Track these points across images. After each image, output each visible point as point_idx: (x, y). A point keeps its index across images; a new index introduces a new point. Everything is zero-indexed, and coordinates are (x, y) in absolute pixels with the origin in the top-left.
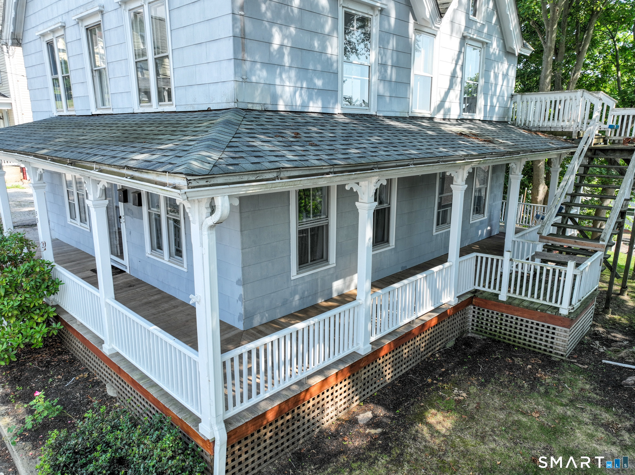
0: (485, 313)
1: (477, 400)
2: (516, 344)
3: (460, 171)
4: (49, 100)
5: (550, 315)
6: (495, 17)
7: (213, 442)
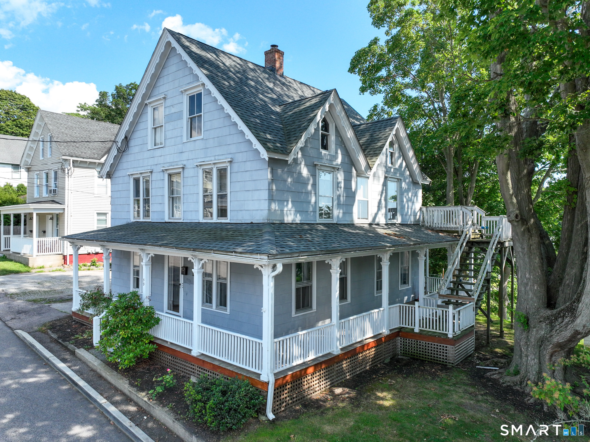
0: (408, 341)
1: (401, 384)
2: (427, 360)
3: (385, 255)
4: (129, 212)
5: (443, 339)
6: (404, 164)
7: (268, 383)
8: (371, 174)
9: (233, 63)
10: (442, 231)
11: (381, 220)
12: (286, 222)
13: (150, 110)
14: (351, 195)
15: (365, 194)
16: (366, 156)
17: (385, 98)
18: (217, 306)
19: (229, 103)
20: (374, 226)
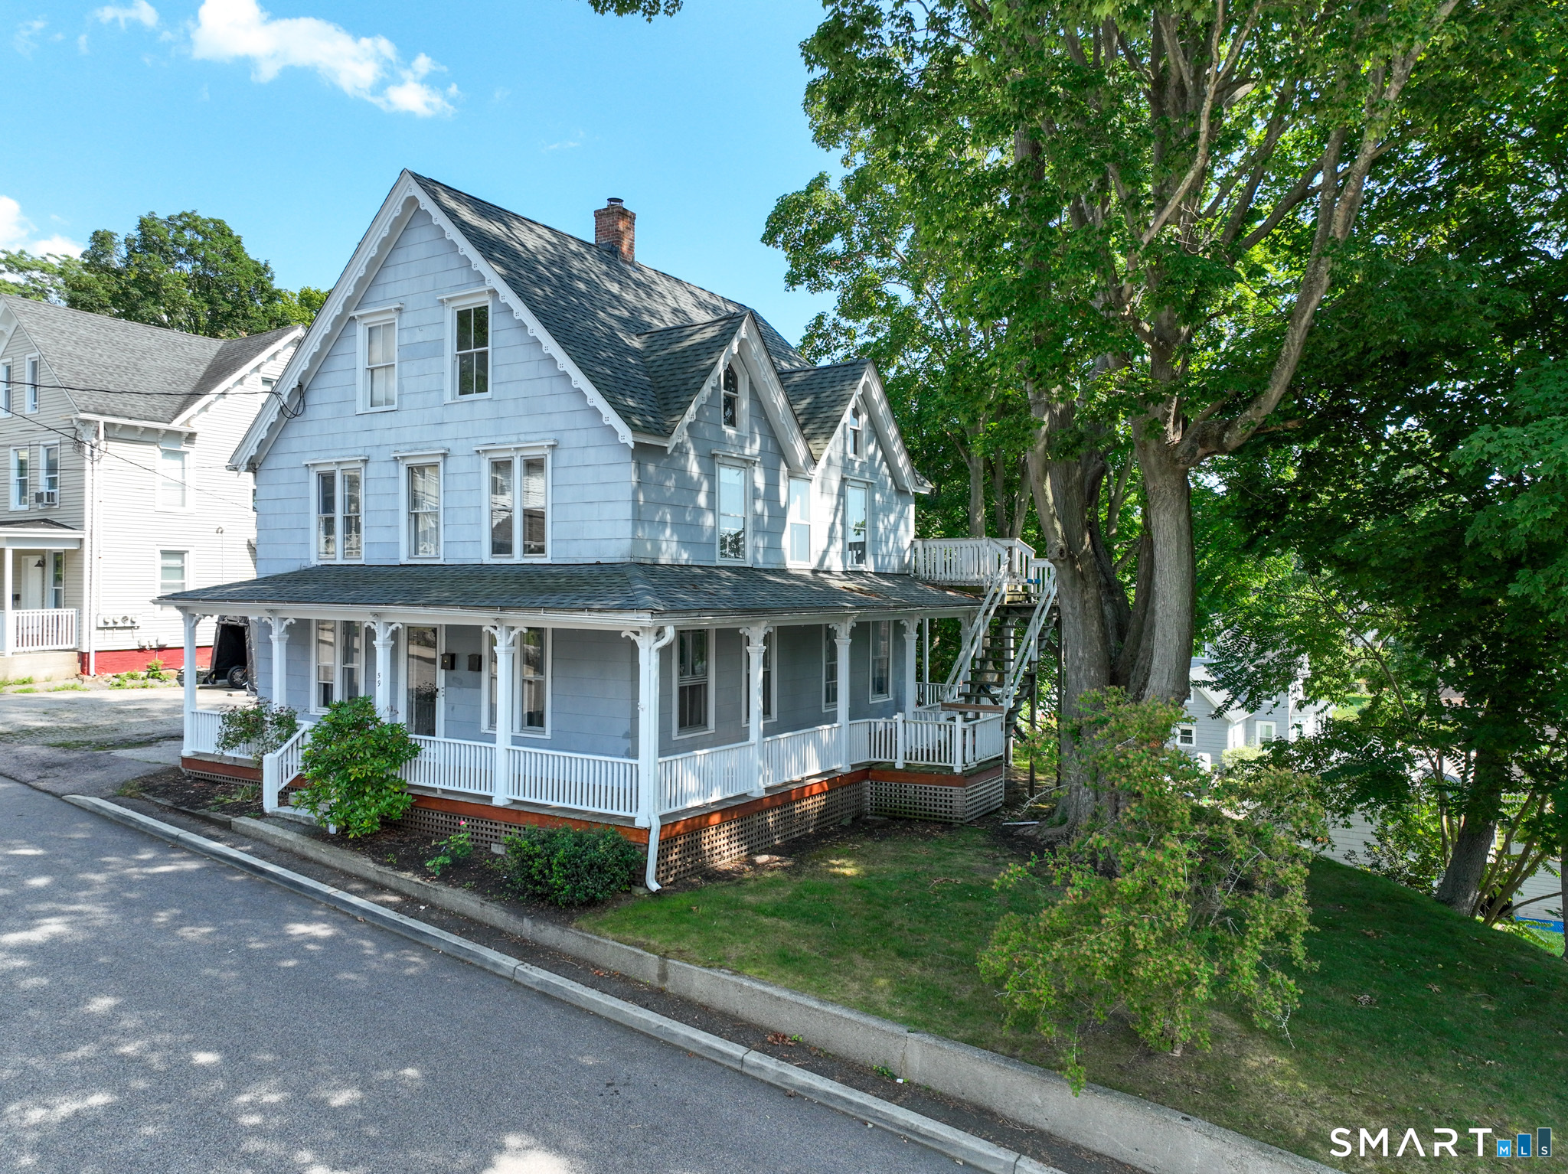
0: (883, 783)
1: (871, 848)
3: (843, 624)
4: (306, 544)
5: (946, 776)
6: (880, 454)
7: (648, 830)
8: (817, 472)
9: (540, 243)
10: (951, 588)
11: (835, 563)
12: (662, 561)
13: (361, 332)
14: (779, 515)
15: (805, 512)
16: (807, 439)
17: (842, 301)
18: (522, 726)
19: (553, 335)
20: (821, 575)
